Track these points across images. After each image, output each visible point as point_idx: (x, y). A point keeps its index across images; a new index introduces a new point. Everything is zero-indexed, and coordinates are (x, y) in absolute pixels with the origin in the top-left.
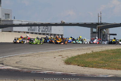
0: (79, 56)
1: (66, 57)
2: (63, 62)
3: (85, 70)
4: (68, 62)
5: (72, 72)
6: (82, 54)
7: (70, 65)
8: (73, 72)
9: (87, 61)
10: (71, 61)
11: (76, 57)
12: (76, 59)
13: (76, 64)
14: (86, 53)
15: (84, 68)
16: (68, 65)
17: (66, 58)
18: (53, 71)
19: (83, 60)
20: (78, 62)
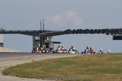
0: (18, 66)
1: (4, 68)
4: (6, 72)
6: (21, 64)
7: (8, 76)
9: (26, 71)
10: (9, 72)
11: (14, 67)
12: (15, 69)
13: (14, 74)
14: (26, 63)
15: (23, 78)
16: (5, 76)
19: (22, 71)
20: (17, 72)
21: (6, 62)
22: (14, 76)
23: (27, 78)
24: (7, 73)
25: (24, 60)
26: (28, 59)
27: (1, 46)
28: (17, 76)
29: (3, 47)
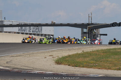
0: (69, 56)
2: (53, 61)
3: (75, 69)
5: (62, 72)
6: (72, 54)
7: (61, 65)
8: (63, 72)
9: (77, 61)
10: (62, 61)
11: (66, 57)
12: (67, 59)
13: (66, 64)
14: (77, 53)
15: (75, 67)
16: (59, 65)
17: (56, 58)
18: (43, 70)
19: (73, 60)
20: (69, 62)
21: (58, 52)
23: (78, 67)
24: (60, 62)
25: (74, 51)
26: (78, 49)
28: (69, 65)
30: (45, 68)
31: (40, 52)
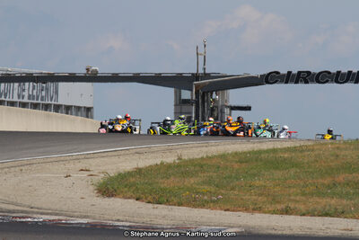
0: (139, 171)
1: (102, 175)
2: (92, 188)
3: (156, 212)
4: (108, 189)
5: (118, 220)
6: (148, 165)
7: (113, 198)
8: (121, 218)
9: (162, 186)
10: (116, 187)
11: (130, 174)
12: (132, 180)
13: (129, 194)
14: (162, 163)
15: (156, 206)
16: (107, 199)
17: (100, 178)
19: (151, 185)
20: (137, 189)
21: (106, 159)
22: (129, 198)
23: (165, 204)
24: (111, 190)
25: (153, 155)
26: (164, 151)
27: (87, 117)
28: (137, 200)
29: (92, 118)
30: (65, 208)
31: (51, 160)
